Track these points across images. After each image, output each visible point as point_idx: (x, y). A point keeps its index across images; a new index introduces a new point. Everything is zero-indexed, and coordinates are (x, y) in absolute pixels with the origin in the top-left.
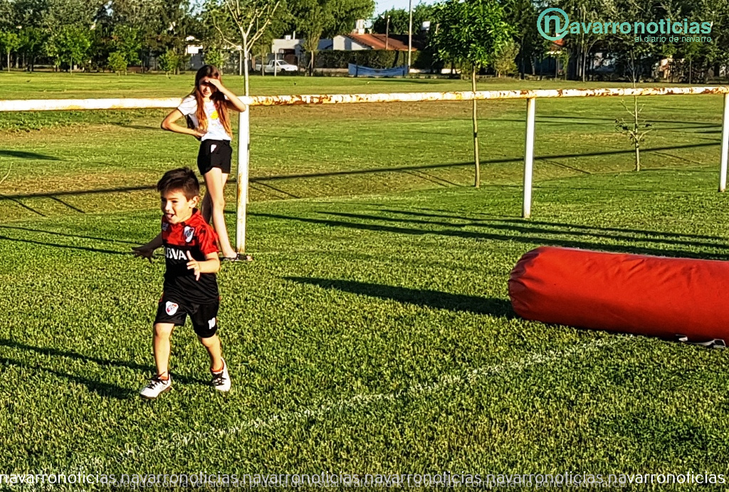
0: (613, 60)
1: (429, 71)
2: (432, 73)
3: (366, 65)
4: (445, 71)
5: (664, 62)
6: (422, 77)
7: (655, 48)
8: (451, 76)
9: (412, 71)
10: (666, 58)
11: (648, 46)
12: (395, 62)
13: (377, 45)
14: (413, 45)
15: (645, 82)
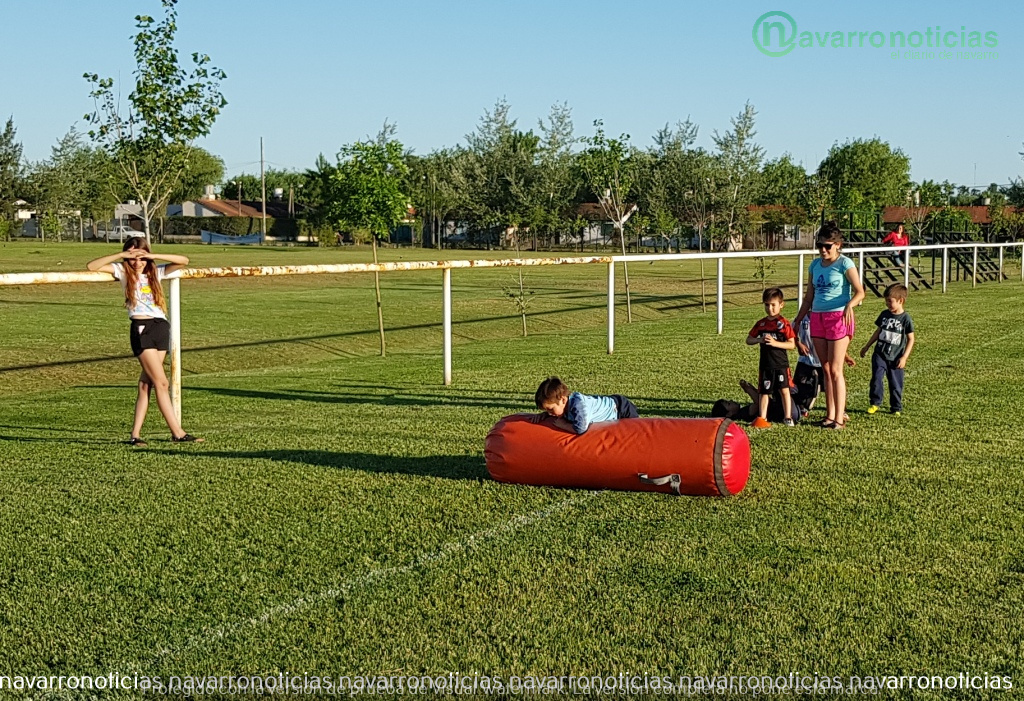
0: (465, 229)
1: (285, 238)
2: (288, 240)
3: (218, 232)
4: (301, 238)
5: (511, 231)
6: (279, 245)
7: (502, 218)
8: (309, 244)
9: (268, 238)
10: (512, 226)
11: (496, 216)
12: (250, 229)
13: (229, 211)
14: (267, 213)
15: (495, 249)
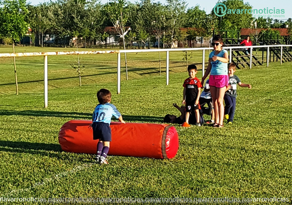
7: (70, 33)
10: (75, 37)
11: (67, 32)
15: (67, 47)
